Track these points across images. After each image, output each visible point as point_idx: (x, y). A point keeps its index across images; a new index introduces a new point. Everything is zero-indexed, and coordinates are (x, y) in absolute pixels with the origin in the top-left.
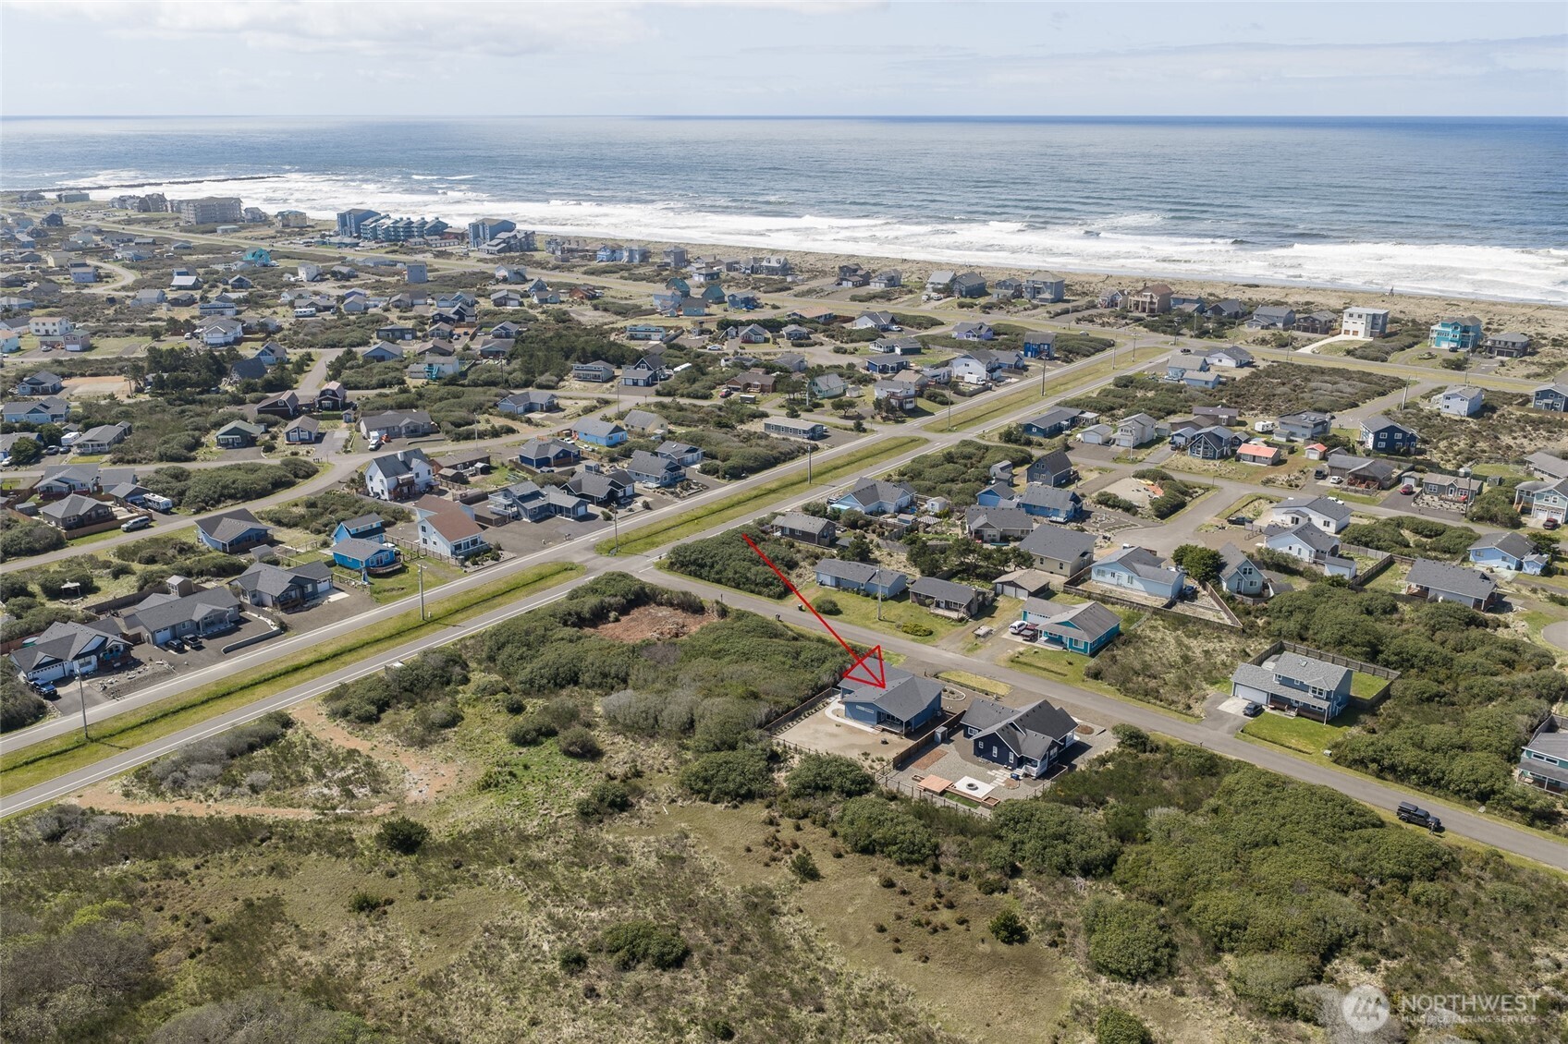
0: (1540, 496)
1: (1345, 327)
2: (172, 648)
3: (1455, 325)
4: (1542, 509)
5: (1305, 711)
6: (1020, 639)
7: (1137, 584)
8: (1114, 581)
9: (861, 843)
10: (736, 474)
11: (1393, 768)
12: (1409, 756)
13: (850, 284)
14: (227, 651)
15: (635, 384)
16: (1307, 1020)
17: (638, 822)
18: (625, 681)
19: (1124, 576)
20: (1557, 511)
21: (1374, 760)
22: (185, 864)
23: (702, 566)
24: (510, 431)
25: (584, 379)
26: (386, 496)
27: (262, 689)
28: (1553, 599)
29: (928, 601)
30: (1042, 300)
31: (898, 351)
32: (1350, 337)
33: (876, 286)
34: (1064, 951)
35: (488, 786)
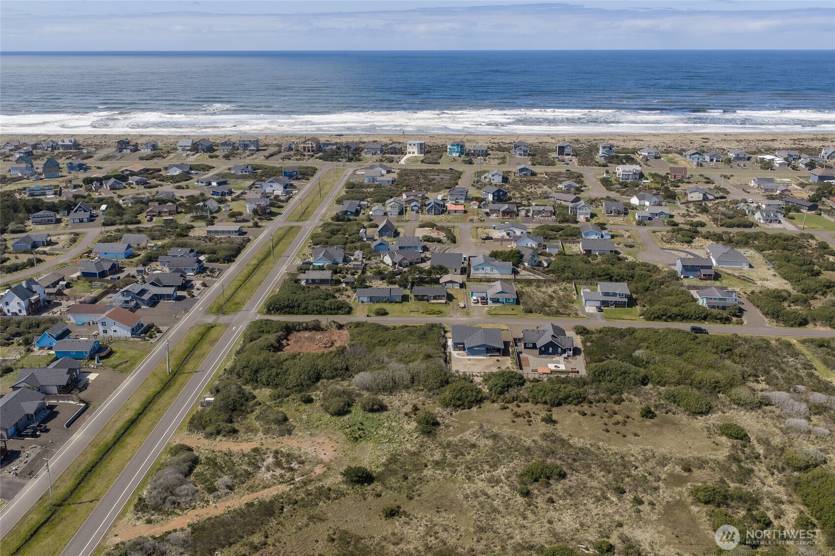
0: (580, 209)
1: (408, 150)
2: (28, 436)
3: (458, 145)
4: (581, 214)
5: (617, 304)
6: (480, 304)
7: (495, 271)
8: (484, 272)
9: (556, 402)
10: (230, 259)
11: (670, 317)
12: (675, 310)
13: (129, 151)
14: (68, 426)
15: (81, 221)
16: (767, 405)
17: (452, 428)
18: (347, 369)
19: (489, 268)
20: (587, 214)
21: (663, 315)
22: (257, 539)
25: (41, 223)
26: (24, 313)
27: (131, 441)
28: (627, 246)
29: (425, 298)
30: (250, 150)
31: (214, 184)
32: (412, 155)
33: (148, 151)
34: (674, 413)
35: (356, 439)
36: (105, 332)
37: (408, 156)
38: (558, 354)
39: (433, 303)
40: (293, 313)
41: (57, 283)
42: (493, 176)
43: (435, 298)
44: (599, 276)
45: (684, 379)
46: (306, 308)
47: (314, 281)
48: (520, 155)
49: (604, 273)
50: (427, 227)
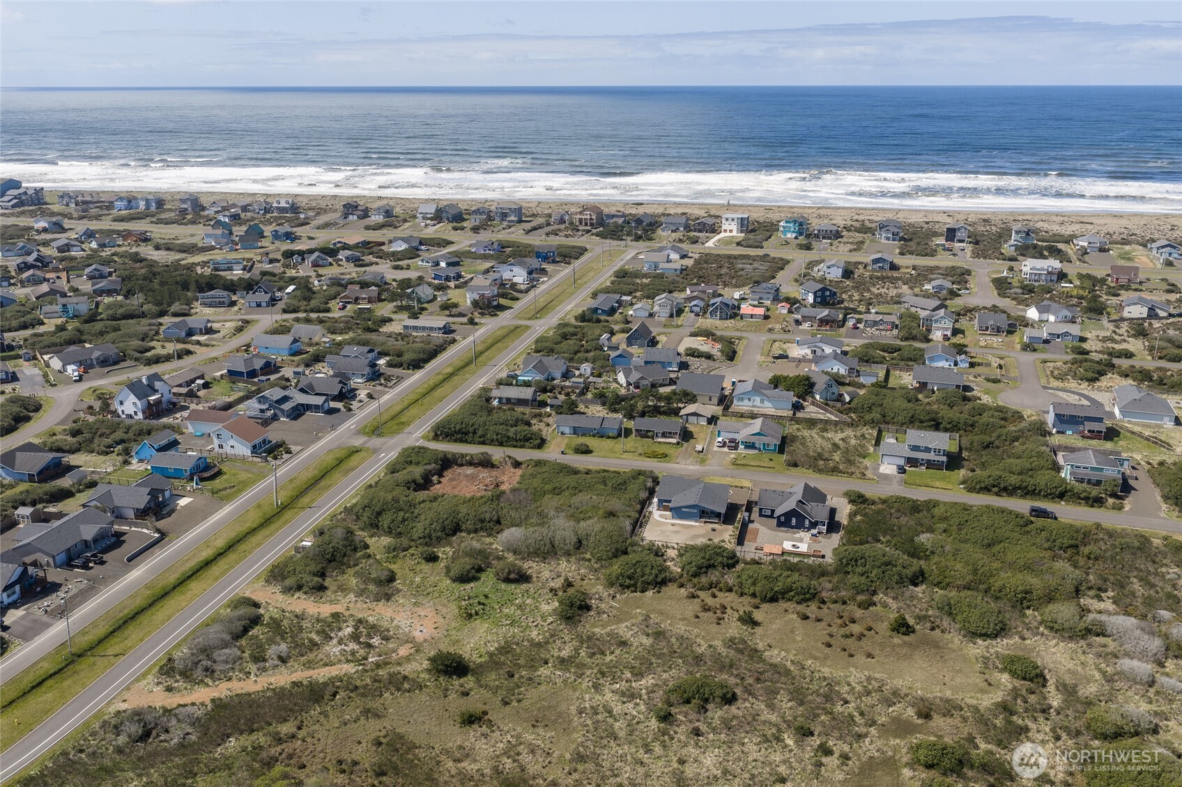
0: (936, 321)
1: (724, 227)
2: (77, 567)
4: (938, 329)
5: (931, 465)
6: (726, 449)
7: (767, 404)
8: (750, 404)
10: (417, 365)
11: (1005, 489)
12: (1014, 480)
13: (355, 217)
14: (130, 560)
15: (259, 305)
16: (1098, 635)
17: (605, 616)
19: (758, 399)
20: (946, 329)
21: (994, 486)
22: (286, 729)
23: (466, 433)
24: (189, 352)
25: (210, 305)
26: (140, 416)
27: (194, 586)
28: (988, 380)
29: (650, 434)
30: (509, 221)
31: (443, 264)
32: (728, 234)
33: (377, 218)
34: (942, 632)
35: (470, 616)
36: (221, 446)
37: (722, 235)
38: (805, 528)
39: (660, 443)
40: (466, 442)
41: (193, 381)
42: (829, 267)
43: (664, 435)
44: (921, 422)
45: (978, 582)
46: (483, 436)
47: (509, 400)
48: (888, 239)
49: (927, 417)
50: (701, 336)
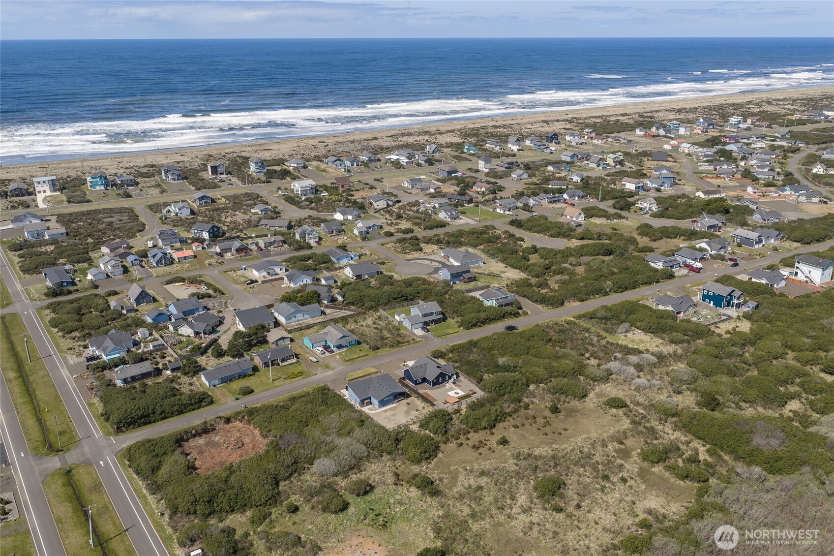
0: (309, 234)
1: (37, 189)
5: (436, 322)
6: (328, 354)
7: (306, 316)
8: (296, 320)
9: (489, 424)
16: (610, 375)
17: (445, 480)
19: (300, 315)
20: (315, 238)
21: (477, 322)
28: (379, 264)
29: (276, 362)
32: (46, 194)
35: (384, 526)
37: (41, 196)
38: (446, 381)
40: (150, 422)
42: (180, 209)
43: (283, 360)
44: (395, 299)
46: (163, 412)
47: (134, 379)
48: (174, 179)
49: (400, 296)
50: (176, 282)
